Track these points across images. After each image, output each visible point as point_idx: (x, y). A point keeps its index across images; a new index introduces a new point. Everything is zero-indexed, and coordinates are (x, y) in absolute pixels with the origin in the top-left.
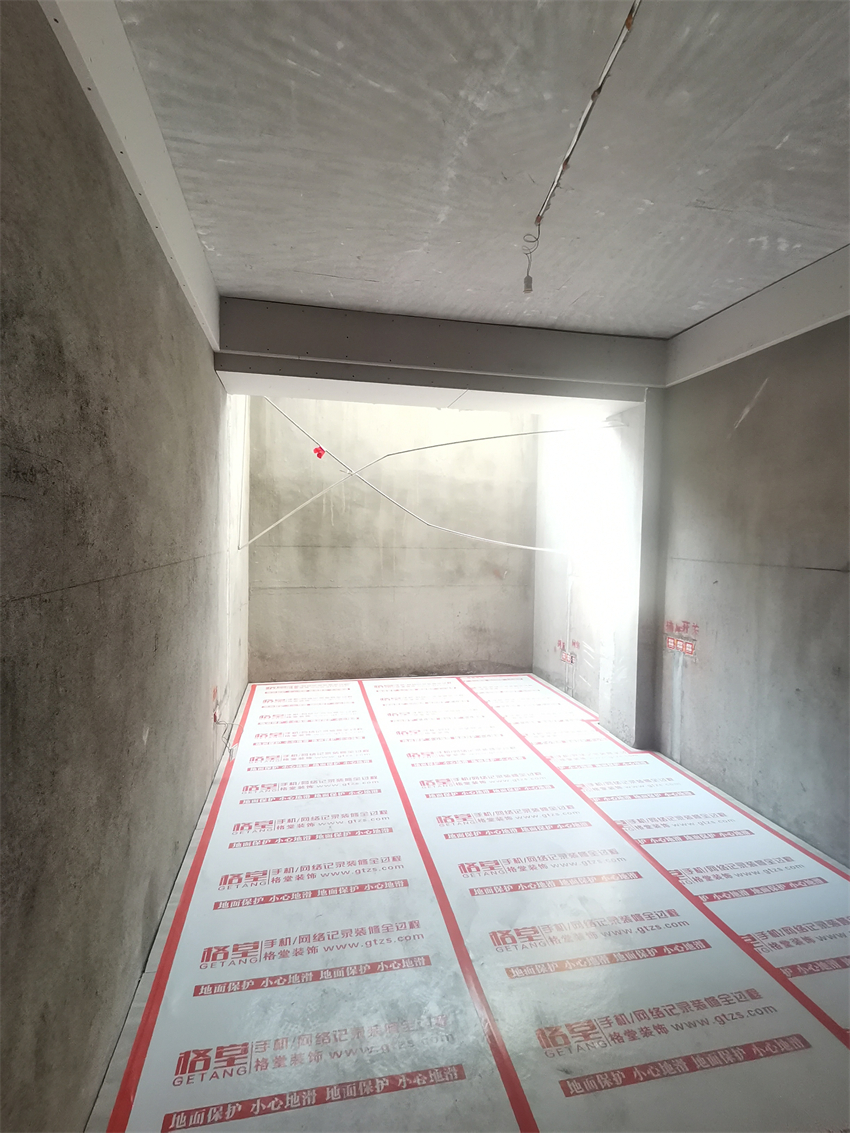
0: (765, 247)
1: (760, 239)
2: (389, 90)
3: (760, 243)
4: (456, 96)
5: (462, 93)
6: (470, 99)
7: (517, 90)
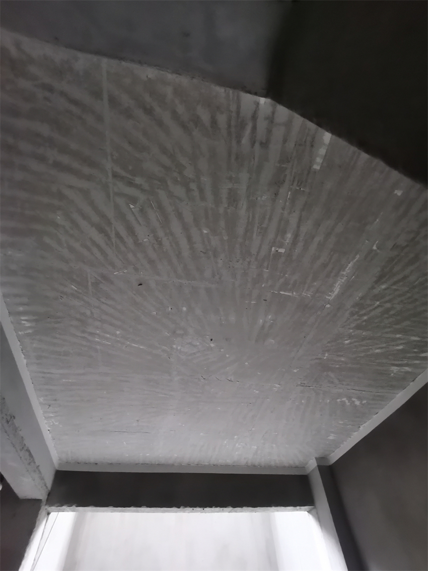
0: (348, 404)
1: (343, 399)
2: (141, 347)
3: (344, 402)
4: (172, 348)
5: (174, 346)
6: (179, 348)
7: (198, 344)
